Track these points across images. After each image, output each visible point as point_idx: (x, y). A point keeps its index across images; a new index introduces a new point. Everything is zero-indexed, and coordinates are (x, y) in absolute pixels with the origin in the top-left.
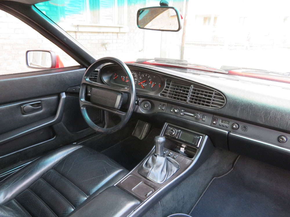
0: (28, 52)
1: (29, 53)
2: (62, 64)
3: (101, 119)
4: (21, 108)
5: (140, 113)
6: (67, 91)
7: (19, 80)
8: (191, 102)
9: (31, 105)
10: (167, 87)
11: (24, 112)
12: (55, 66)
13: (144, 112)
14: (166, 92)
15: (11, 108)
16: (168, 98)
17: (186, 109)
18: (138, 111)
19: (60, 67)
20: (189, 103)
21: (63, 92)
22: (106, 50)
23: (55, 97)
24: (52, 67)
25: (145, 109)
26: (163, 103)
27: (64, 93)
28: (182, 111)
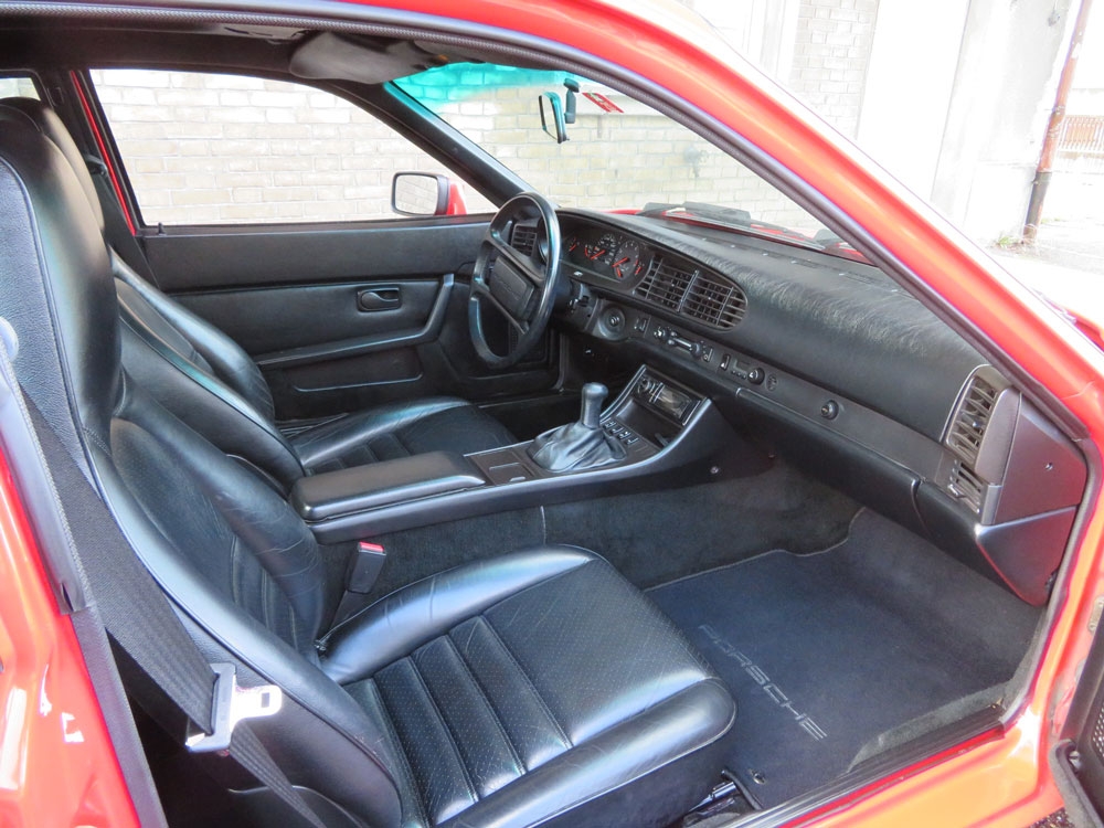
0: (397, 175)
1: (400, 178)
2: (461, 206)
3: (548, 360)
4: (357, 296)
5: (599, 336)
6: (460, 271)
7: (359, 234)
8: (690, 313)
9: (377, 292)
10: (652, 273)
11: (363, 307)
12: (445, 210)
13: (604, 335)
14: (647, 287)
15: (338, 294)
16: (650, 300)
17: (680, 330)
18: (594, 333)
19: (456, 213)
20: (684, 314)
21: (449, 272)
22: (697, 176)
23: (432, 284)
24: (437, 212)
25: (612, 328)
26: (643, 315)
27: (452, 276)
28: (673, 334)
